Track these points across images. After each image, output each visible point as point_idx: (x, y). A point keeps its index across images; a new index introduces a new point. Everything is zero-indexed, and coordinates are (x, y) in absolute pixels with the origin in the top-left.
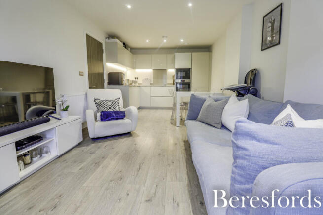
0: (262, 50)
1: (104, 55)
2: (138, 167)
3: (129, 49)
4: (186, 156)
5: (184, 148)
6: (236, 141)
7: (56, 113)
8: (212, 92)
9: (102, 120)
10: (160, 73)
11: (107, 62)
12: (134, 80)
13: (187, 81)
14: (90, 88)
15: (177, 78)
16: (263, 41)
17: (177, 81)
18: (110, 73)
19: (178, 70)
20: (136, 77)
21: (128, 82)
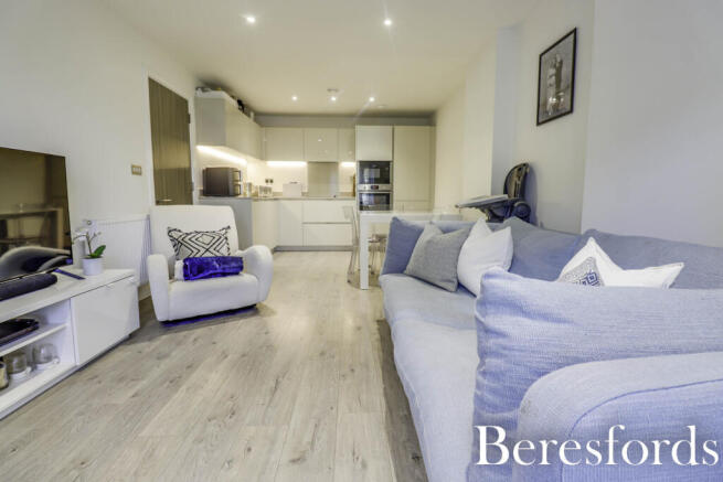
0: (538, 124)
1: (192, 127)
2: (273, 384)
3: (252, 114)
4: (381, 353)
5: (377, 336)
6: (484, 316)
7: (72, 263)
8: (436, 213)
9: (187, 277)
10: (323, 170)
11: (198, 143)
12: (265, 185)
13: (383, 187)
14: (158, 203)
15: (362, 182)
16: (541, 105)
17: (360, 187)
18: (207, 169)
19: (364, 165)
20: (270, 177)
21: (250, 190)
